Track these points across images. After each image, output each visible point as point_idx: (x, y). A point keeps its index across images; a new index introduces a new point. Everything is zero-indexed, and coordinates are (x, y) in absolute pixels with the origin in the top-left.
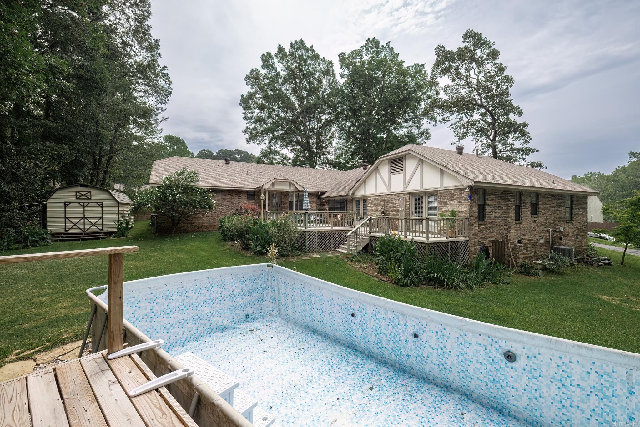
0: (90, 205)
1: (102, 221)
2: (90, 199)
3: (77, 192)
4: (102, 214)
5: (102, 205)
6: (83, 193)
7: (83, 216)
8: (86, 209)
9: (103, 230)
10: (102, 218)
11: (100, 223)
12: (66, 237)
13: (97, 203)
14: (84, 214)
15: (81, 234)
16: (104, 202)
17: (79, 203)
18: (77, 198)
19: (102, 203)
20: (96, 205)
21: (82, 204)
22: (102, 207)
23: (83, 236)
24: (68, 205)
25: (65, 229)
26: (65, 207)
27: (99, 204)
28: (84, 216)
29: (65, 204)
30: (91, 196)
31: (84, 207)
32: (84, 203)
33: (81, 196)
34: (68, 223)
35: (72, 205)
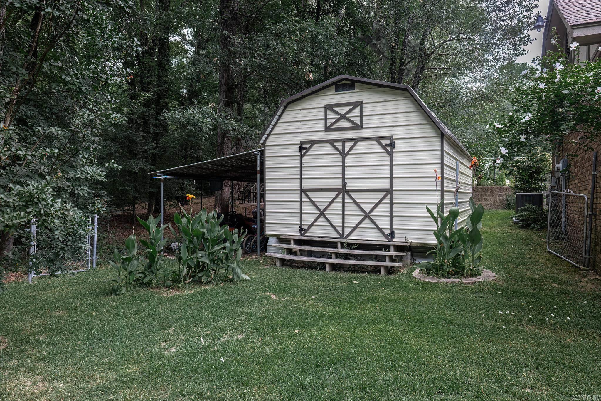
0: (361, 147)
1: (392, 204)
2: (359, 127)
3: (328, 107)
4: (392, 178)
5: (392, 145)
6: (342, 110)
7: (339, 185)
8: (349, 161)
9: (392, 235)
10: (390, 192)
11: (383, 210)
12: (302, 253)
13: (378, 139)
14: (343, 178)
15: (333, 245)
16: (396, 133)
17: (331, 142)
18: (328, 129)
19: (391, 138)
20: (374, 147)
21: (339, 145)
22: (391, 154)
23: (338, 255)
24: (307, 150)
25: (301, 224)
26: (302, 156)
27: (384, 142)
28: (344, 185)
29: (301, 149)
30: (361, 116)
31: (344, 155)
32: (344, 141)
33: (338, 120)
34: (308, 208)
35: (316, 150)
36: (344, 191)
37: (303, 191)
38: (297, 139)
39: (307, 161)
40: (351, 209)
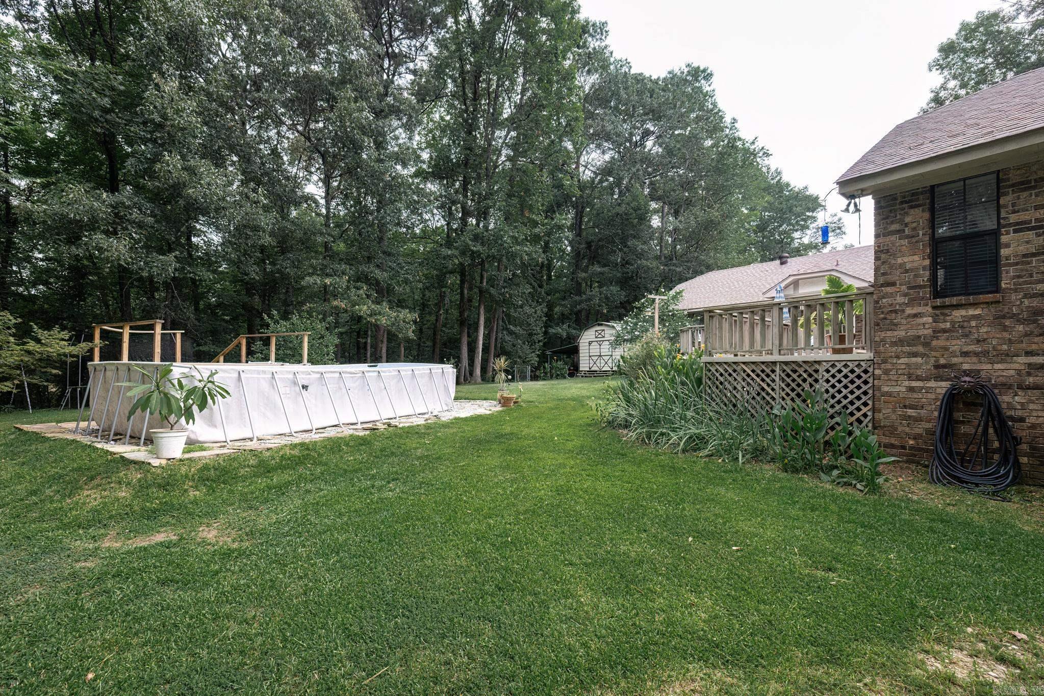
2: (604, 337)
3: (596, 331)
8: (602, 347)
18: (596, 337)
24: (591, 344)
30: (605, 334)
34: (591, 361)
35: (593, 344)
36: (600, 356)
37: (590, 356)
38: (588, 341)
39: (591, 347)
40: (602, 361)
